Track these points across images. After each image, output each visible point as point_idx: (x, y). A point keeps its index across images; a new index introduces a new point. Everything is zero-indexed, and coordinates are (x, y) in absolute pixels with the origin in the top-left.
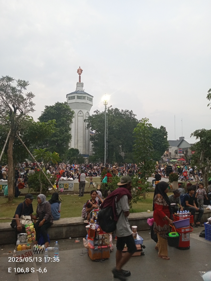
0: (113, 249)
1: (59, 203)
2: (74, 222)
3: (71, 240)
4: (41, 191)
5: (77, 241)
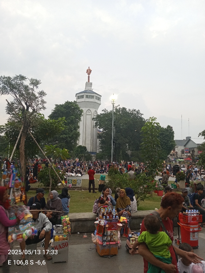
0: (121, 246)
1: (68, 198)
2: (83, 217)
3: (79, 234)
4: (50, 185)
5: (85, 236)
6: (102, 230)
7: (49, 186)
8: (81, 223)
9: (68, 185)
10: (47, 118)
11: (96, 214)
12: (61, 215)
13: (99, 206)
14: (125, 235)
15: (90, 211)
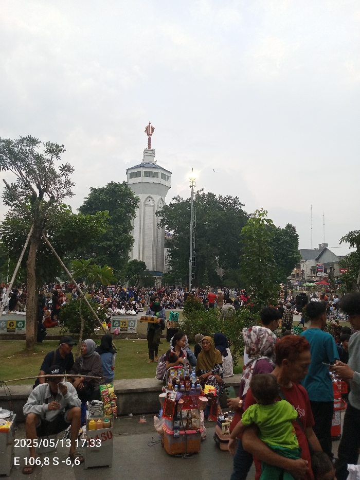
0: (205, 437)
1: (113, 353)
2: (139, 387)
3: (132, 417)
4: (81, 331)
5: (143, 420)
6: (172, 410)
7: (78, 331)
8: (134, 398)
9: (113, 330)
10: (75, 212)
11: (162, 381)
12: (100, 383)
13: (167, 367)
14: (212, 417)
15: (152, 375)
